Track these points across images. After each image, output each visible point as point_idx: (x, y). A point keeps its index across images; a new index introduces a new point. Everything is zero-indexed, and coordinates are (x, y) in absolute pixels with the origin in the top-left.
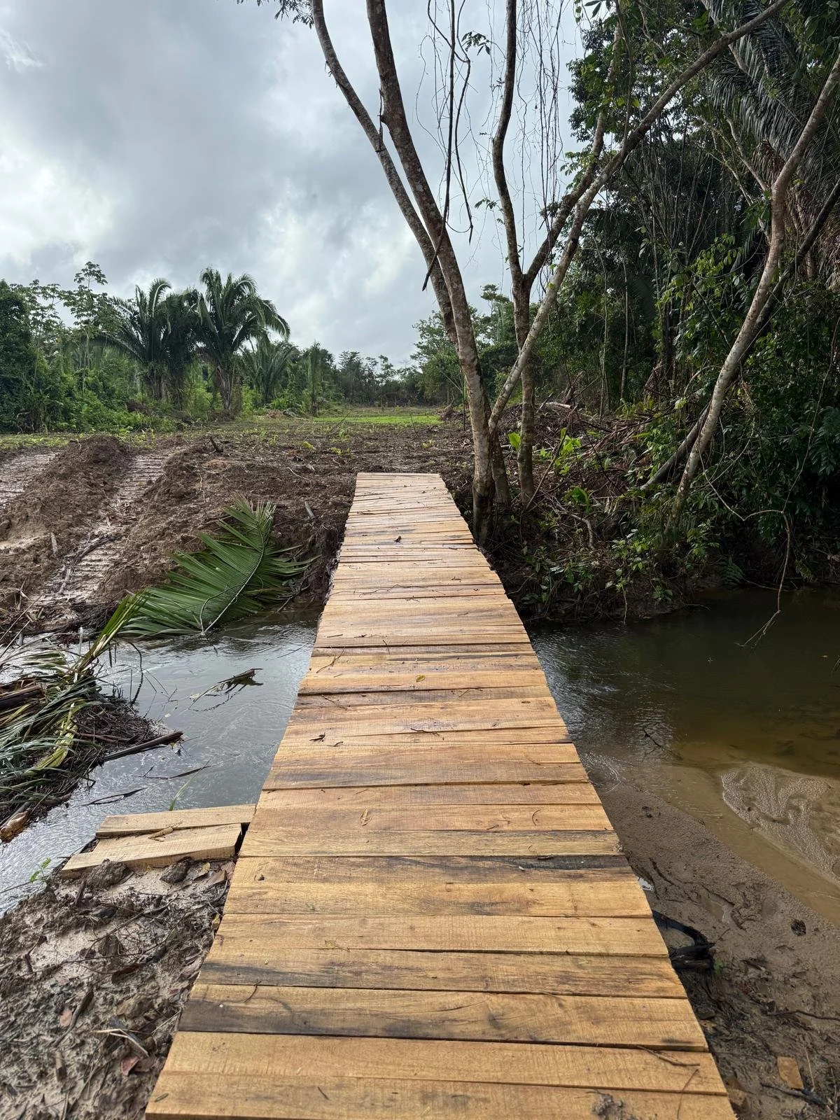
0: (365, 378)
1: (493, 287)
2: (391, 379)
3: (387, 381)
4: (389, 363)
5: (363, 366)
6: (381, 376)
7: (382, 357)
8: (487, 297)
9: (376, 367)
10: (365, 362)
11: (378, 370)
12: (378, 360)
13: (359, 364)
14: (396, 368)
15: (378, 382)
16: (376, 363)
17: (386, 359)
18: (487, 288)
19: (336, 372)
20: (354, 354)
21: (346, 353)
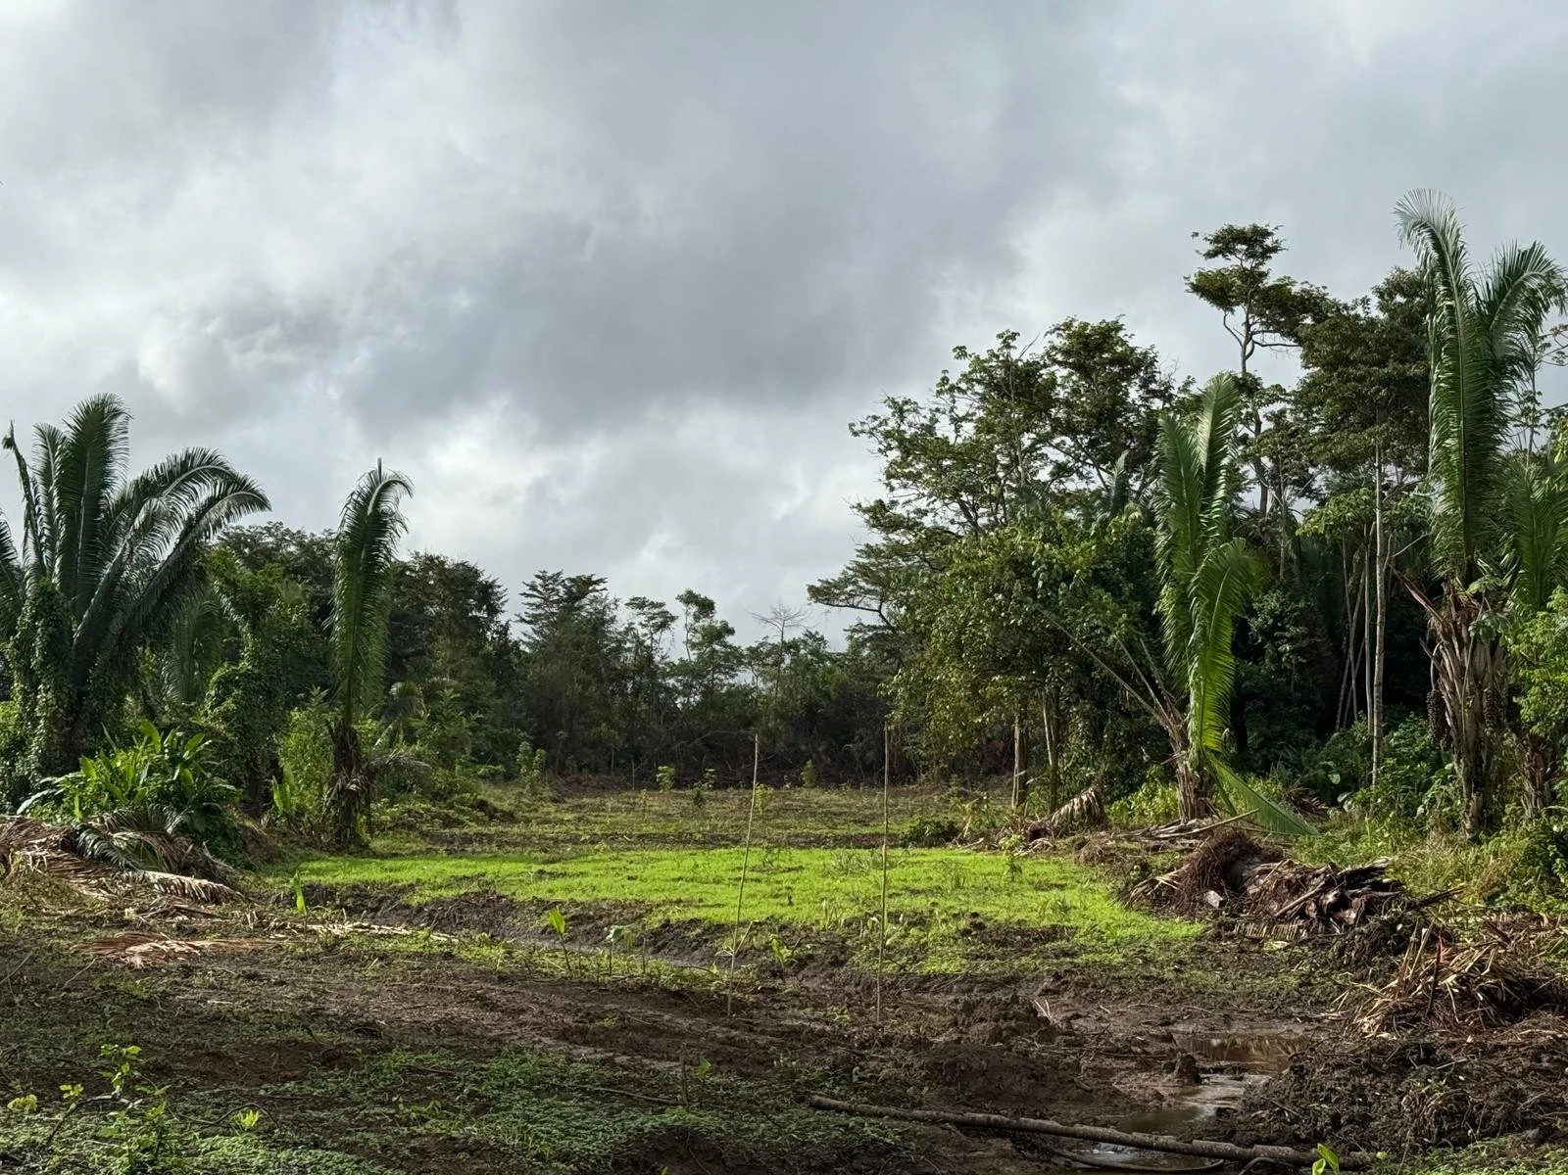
0: (623, 675)
1: (1255, 242)
2: (726, 682)
3: (709, 692)
4: (719, 617)
5: (619, 627)
6: (684, 668)
7: (690, 598)
8: (1216, 291)
9: (665, 635)
10: (624, 617)
11: (675, 646)
12: (675, 608)
13: (599, 623)
14: (741, 640)
15: (671, 692)
16: (665, 621)
17: (706, 607)
18: (1226, 242)
19: (506, 649)
20: (584, 585)
21: (548, 580)
